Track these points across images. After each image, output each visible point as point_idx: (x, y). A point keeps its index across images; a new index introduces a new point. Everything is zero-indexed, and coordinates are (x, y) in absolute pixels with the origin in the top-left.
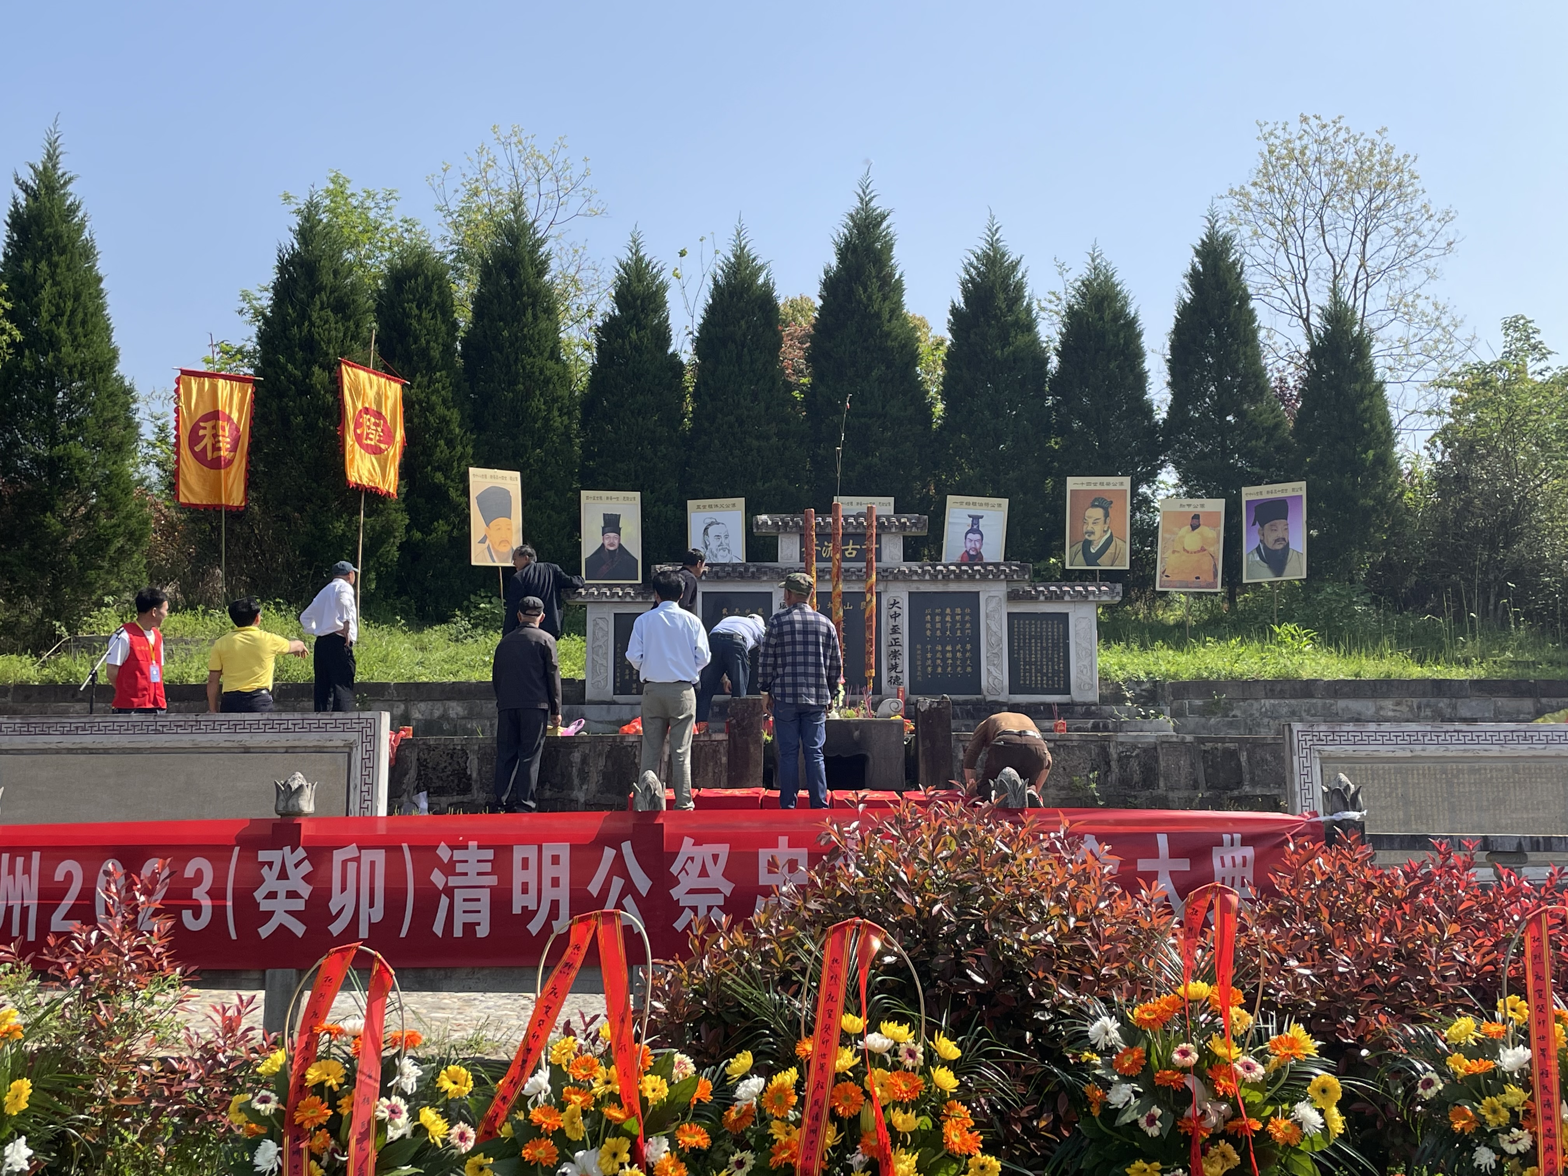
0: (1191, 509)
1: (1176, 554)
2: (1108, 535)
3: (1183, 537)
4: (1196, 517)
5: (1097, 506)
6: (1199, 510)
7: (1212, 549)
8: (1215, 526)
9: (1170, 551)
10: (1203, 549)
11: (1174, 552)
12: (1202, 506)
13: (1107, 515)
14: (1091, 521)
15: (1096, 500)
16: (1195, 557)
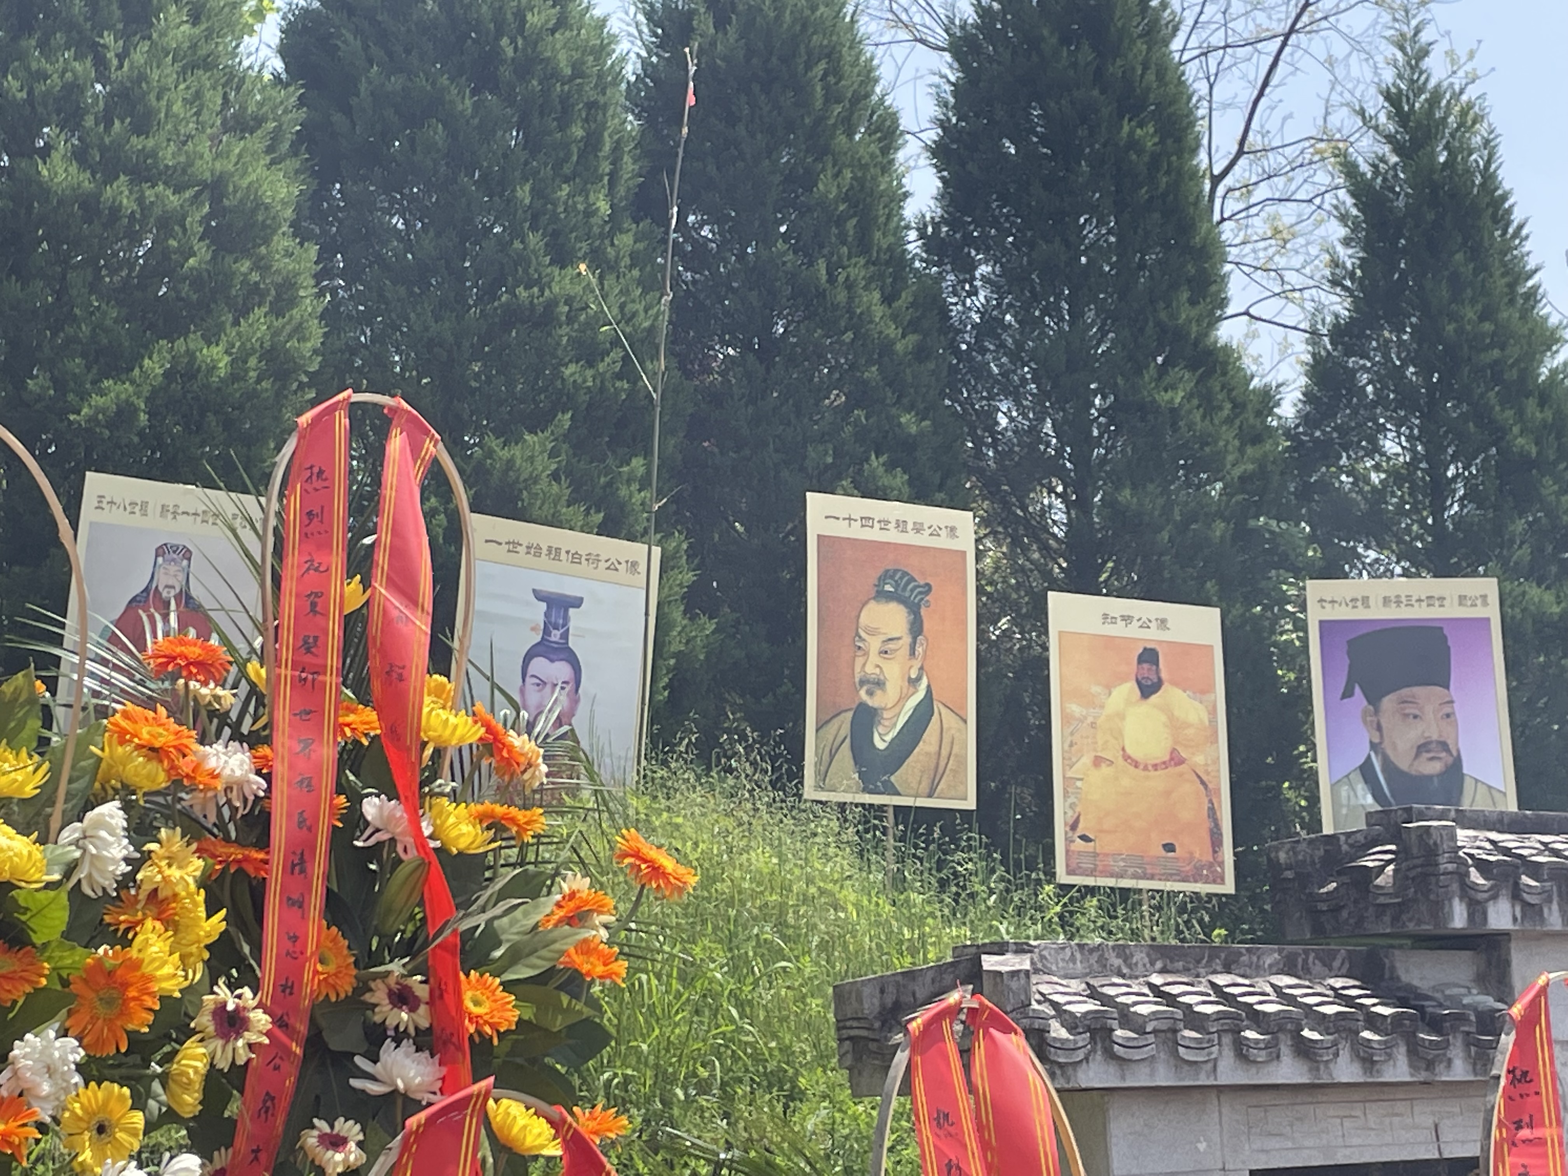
0: (1133, 631)
1: (1105, 769)
2: (920, 695)
3: (1122, 716)
4: (1149, 656)
5: (890, 597)
6: (1153, 636)
7: (1199, 759)
8: (1203, 690)
9: (1086, 760)
10: (1175, 760)
11: (1098, 761)
12: (1163, 623)
13: (916, 629)
14: (874, 644)
15: (887, 576)
16: (1158, 781)
